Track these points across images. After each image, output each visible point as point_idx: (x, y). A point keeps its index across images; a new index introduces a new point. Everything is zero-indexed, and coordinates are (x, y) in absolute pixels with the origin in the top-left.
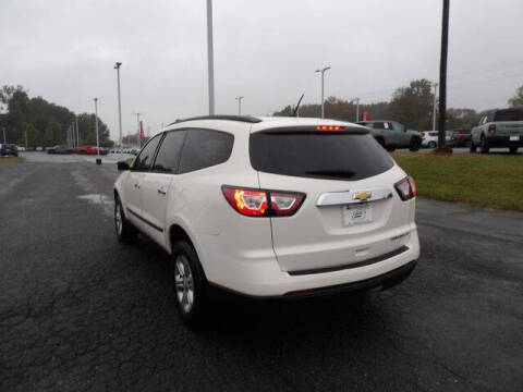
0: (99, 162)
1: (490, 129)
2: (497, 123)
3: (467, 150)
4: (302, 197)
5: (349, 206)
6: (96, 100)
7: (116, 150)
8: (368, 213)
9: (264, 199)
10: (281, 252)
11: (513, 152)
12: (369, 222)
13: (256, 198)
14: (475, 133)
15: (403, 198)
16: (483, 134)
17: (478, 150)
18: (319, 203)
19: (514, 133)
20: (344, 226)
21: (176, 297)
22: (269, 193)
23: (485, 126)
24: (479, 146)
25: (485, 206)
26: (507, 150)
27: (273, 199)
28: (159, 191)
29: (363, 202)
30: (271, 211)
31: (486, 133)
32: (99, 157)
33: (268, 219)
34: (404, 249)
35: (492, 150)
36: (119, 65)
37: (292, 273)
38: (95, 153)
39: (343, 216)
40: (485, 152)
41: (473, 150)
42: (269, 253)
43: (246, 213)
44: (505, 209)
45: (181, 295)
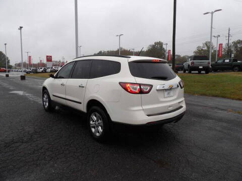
0: (7, 76)
1: (192, 63)
2: (195, 61)
3: (182, 72)
4: (151, 86)
5: (166, 90)
6: (6, 44)
7: (14, 70)
8: (172, 93)
9: (139, 87)
10: (145, 107)
11: (199, 73)
12: (172, 96)
13: (135, 86)
14: (185, 65)
15: (181, 88)
16: (189, 65)
17: (187, 72)
18: (157, 89)
19: (201, 65)
20: (164, 98)
21: (91, 131)
22: (140, 85)
23: (190, 62)
24: (187, 70)
25: (194, 94)
26: (197, 72)
27: (142, 87)
28: (80, 86)
29: (171, 89)
30: (141, 92)
31: (190, 65)
32: (7, 73)
33: (140, 95)
34: (181, 107)
35: (192, 72)
36: (21, 28)
37: (148, 115)
38: (5, 71)
39: (164, 93)
40: (190, 72)
41: (185, 72)
42: (140, 108)
43: (131, 92)
44: (202, 95)
45: (93, 130)
